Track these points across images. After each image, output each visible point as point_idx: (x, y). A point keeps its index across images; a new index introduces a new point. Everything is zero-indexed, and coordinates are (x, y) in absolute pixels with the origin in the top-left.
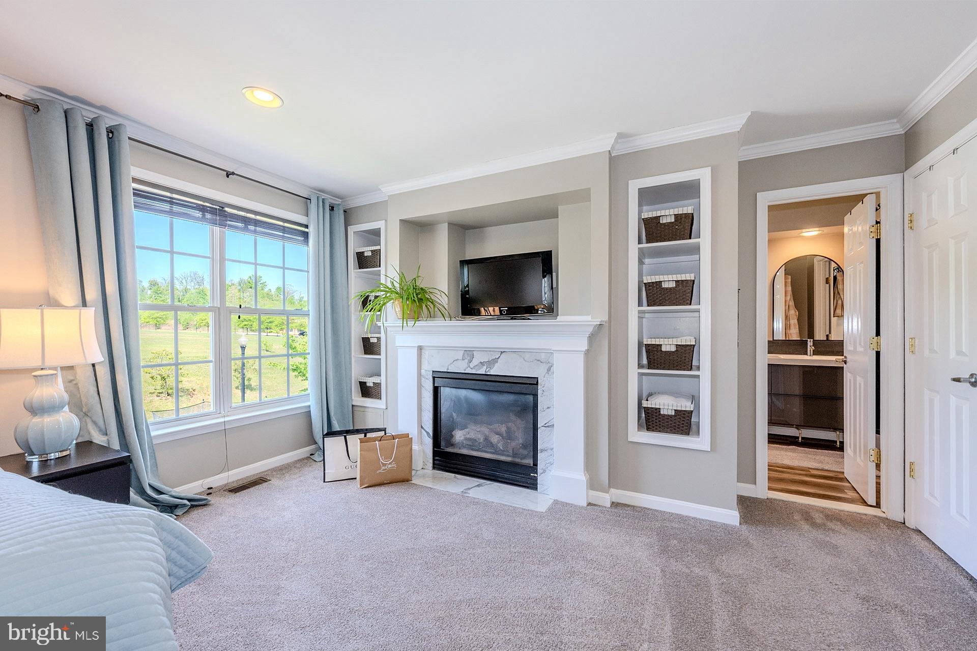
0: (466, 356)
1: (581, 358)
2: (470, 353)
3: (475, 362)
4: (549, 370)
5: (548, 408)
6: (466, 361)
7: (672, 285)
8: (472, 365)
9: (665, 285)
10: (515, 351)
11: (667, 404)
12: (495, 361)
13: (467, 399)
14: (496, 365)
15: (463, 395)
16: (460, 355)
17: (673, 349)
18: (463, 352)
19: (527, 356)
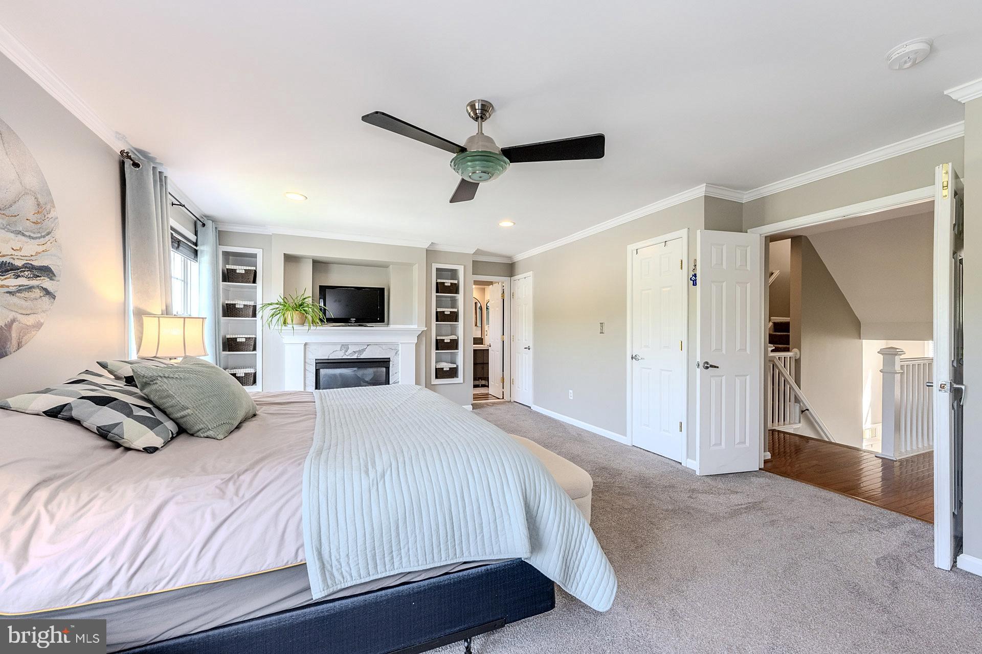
0: (343, 348)
1: (414, 346)
2: (346, 346)
3: (350, 351)
4: (396, 353)
5: (396, 373)
6: (343, 351)
7: (449, 313)
8: (347, 354)
9: (446, 313)
10: (376, 344)
11: (446, 366)
12: (364, 350)
13: (341, 375)
14: (364, 353)
15: (339, 373)
16: (338, 348)
17: (449, 341)
18: (340, 346)
19: (384, 347)
